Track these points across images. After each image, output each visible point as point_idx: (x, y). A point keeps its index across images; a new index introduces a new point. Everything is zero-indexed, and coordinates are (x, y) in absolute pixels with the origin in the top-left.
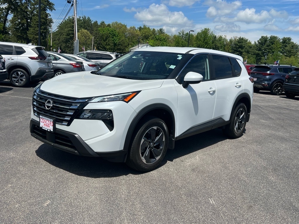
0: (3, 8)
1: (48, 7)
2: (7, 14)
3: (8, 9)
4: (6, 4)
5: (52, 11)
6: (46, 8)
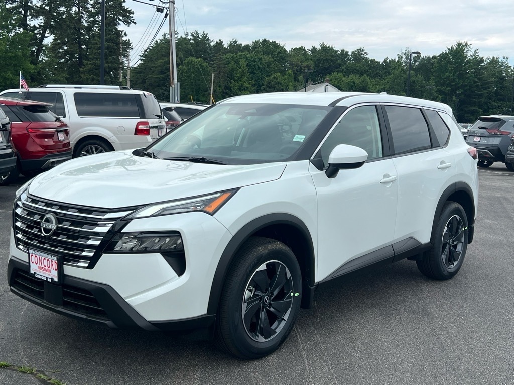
0: (34, 25)
1: (121, 18)
3: (44, 27)
5: (129, 25)
6: (118, 20)
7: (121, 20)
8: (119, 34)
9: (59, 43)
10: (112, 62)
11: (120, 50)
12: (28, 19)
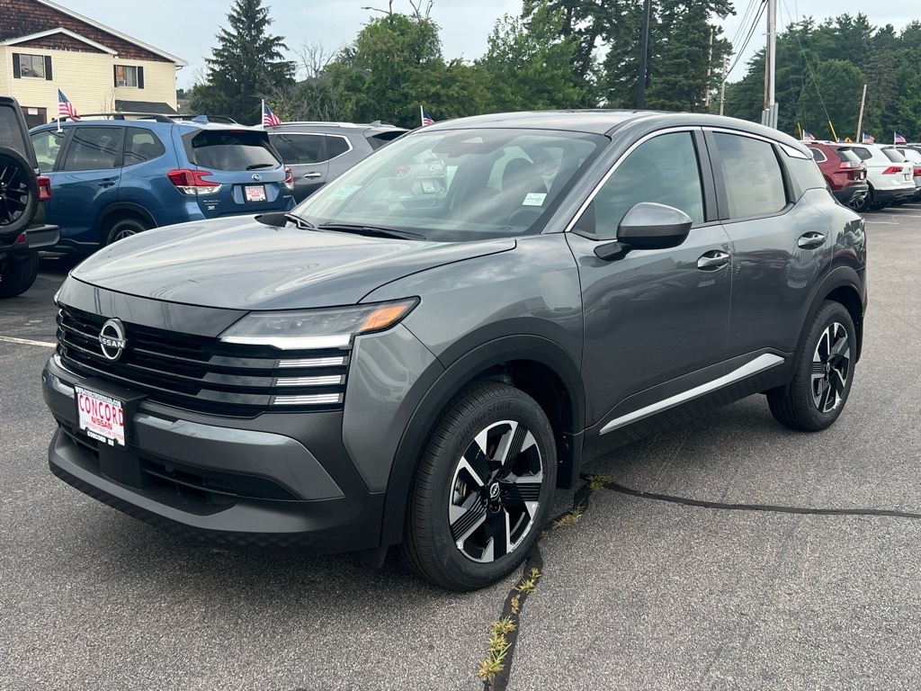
0: (580, 29)
1: (713, 5)
2: (591, 46)
3: (593, 32)
4: (590, 18)
5: (724, 18)
6: (708, 10)
7: (712, 9)
8: (708, 31)
9: (618, 54)
10: (694, 78)
11: (708, 58)
12: (572, 23)
